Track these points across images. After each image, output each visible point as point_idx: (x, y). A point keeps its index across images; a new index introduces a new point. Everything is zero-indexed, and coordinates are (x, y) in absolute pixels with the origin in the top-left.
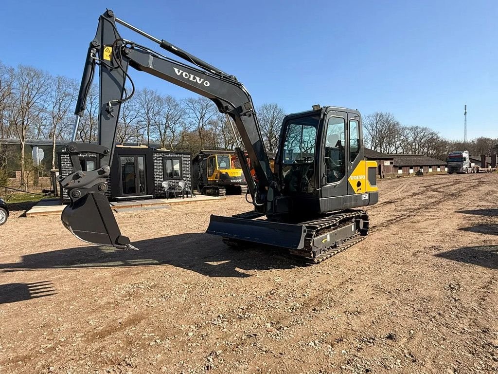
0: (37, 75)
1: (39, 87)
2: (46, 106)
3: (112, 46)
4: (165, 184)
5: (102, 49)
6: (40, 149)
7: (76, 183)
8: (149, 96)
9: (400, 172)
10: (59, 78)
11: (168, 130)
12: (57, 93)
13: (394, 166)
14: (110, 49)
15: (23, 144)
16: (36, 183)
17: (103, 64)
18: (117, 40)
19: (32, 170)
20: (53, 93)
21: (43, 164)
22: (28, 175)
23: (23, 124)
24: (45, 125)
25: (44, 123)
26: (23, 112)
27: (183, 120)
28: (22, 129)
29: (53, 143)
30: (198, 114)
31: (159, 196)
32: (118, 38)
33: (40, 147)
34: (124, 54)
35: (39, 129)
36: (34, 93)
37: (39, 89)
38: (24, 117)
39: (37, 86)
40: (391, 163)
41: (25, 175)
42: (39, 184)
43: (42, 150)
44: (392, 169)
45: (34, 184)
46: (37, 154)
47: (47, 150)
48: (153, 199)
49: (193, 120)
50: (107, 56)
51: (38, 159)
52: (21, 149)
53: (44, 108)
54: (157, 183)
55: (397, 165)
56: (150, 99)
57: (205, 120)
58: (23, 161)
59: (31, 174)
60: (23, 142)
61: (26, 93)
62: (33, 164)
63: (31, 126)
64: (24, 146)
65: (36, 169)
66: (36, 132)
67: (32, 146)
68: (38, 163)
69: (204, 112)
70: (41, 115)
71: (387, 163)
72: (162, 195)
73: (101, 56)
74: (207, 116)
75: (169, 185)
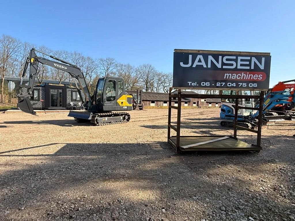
0: (13, 41)
1: (14, 47)
2: (18, 58)
3: (34, 58)
4: (72, 103)
5: (31, 59)
6: (13, 83)
7: (21, 96)
8: (77, 56)
9: (210, 105)
10: (26, 43)
11: (88, 76)
12: (24, 52)
13: (207, 102)
14: (33, 59)
15: (3, 79)
16: (9, 101)
17: (31, 63)
18: (35, 56)
19: (8, 94)
20: (22, 51)
21: (14, 91)
22: (5, 97)
23: (4, 68)
24: (17, 69)
25: (16, 67)
26: (4, 61)
27: (96, 71)
28: (3, 71)
29: (21, 80)
30: (105, 67)
31: (69, 108)
32: (36, 56)
33: (13, 81)
34: (37, 60)
35: (13, 71)
36: (11, 51)
37: (14, 49)
38: (5, 64)
39: (13, 47)
40: (205, 100)
41: (4, 96)
42: (12, 102)
43: (14, 83)
44: (205, 104)
45: (8, 102)
46: (11, 85)
47: (17, 83)
48: (65, 109)
49: (102, 71)
50: (32, 61)
51: (11, 88)
52: (2, 82)
53: (16, 59)
54: (68, 102)
55: (209, 101)
56: (78, 57)
57: (109, 71)
58: (3, 89)
59: (7, 96)
60: (3, 78)
61: (7, 50)
62: (9, 91)
63: (8, 69)
64: (3, 80)
65: (10, 94)
66: (11, 72)
67: (8, 81)
68: (11, 90)
69: (109, 66)
70: (14, 63)
71: (203, 100)
72: (70, 108)
73: (30, 61)
74: (111, 69)
75: (74, 104)
